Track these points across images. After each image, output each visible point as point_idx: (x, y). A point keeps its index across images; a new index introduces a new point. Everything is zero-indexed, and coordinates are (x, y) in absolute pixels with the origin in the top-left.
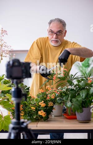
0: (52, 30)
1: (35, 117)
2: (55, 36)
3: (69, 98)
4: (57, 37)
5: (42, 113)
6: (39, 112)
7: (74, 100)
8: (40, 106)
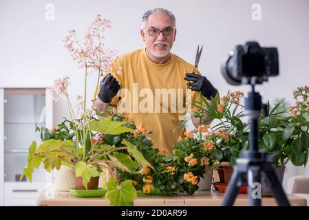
0: (154, 26)
1: (173, 187)
2: (160, 37)
4: (165, 38)
5: (191, 177)
6: (186, 176)
8: (187, 163)
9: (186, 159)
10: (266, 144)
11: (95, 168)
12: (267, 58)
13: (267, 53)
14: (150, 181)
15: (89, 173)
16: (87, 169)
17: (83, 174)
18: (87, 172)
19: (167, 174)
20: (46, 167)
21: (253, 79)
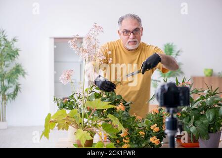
1: (143, 145)
2: (131, 36)
3: (192, 121)
4: (135, 37)
5: (155, 140)
6: (151, 139)
7: (198, 123)
8: (152, 130)
9: (152, 128)
10: (208, 117)
11: (89, 134)
12: (181, 95)
13: (181, 91)
14: (128, 141)
15: (85, 137)
16: (83, 135)
17: (81, 138)
18: (84, 136)
19: (139, 136)
20: (59, 129)
21: (171, 109)
